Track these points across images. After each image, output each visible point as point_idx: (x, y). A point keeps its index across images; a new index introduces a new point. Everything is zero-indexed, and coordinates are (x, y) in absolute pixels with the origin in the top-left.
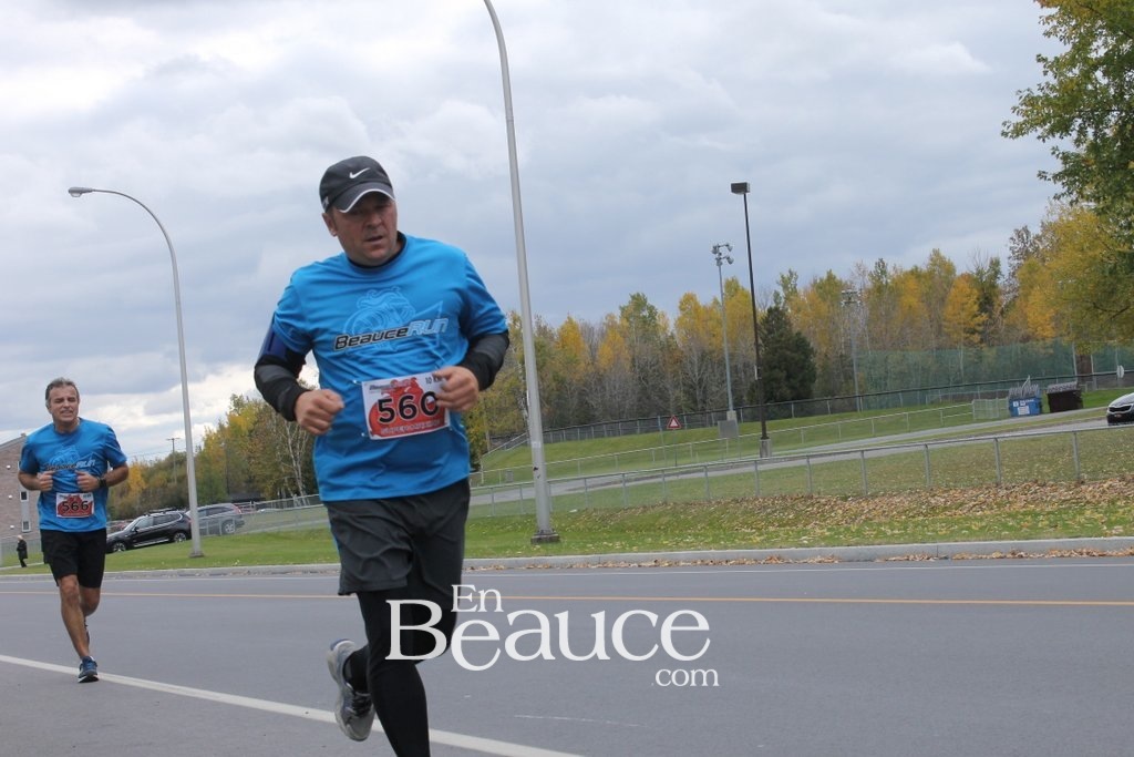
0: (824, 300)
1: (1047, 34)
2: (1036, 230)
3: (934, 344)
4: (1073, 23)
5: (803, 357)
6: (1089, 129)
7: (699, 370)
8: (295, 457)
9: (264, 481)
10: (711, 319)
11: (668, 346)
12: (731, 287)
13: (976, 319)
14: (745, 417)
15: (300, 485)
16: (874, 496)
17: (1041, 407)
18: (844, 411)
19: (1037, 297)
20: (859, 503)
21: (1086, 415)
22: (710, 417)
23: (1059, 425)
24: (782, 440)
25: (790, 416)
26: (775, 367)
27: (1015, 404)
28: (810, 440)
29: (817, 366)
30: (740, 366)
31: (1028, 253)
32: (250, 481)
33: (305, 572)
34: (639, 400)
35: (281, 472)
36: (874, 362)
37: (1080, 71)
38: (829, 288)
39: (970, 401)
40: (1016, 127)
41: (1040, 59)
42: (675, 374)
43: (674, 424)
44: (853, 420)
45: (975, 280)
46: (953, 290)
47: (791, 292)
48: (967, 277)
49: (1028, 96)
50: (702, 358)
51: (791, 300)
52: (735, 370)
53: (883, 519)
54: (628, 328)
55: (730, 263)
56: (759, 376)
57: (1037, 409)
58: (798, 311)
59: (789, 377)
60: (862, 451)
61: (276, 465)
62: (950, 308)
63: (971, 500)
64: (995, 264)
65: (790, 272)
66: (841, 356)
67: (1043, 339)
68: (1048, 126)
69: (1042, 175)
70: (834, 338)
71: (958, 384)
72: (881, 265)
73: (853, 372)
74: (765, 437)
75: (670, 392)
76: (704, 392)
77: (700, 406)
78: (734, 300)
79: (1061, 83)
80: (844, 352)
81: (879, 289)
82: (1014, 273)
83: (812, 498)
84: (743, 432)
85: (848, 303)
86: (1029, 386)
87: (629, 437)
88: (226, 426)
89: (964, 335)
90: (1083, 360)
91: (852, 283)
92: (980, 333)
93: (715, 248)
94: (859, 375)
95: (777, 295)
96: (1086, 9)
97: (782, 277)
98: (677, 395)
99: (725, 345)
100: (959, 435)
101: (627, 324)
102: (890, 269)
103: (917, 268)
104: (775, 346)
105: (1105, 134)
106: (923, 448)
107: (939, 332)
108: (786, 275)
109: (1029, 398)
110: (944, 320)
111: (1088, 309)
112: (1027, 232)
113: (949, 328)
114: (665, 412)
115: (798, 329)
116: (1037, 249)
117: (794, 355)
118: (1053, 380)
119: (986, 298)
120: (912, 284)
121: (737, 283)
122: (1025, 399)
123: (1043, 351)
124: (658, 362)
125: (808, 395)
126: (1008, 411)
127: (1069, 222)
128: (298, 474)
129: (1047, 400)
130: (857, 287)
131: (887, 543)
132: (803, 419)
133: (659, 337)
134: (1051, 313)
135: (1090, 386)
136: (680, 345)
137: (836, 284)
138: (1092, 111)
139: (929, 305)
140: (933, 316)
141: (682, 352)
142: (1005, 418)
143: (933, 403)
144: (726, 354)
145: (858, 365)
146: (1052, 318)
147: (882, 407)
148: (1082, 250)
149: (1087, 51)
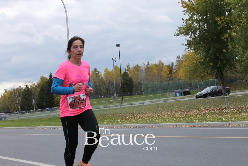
0: (136, 70)
1: (184, 14)
2: (181, 56)
3: (159, 80)
4: (190, 12)
5: (131, 83)
6: (193, 35)
7: (109, 85)
8: (19, 103)
9: (11, 108)
10: (111, 74)
11: (102, 80)
12: (116, 67)
13: (168, 75)
14: (118, 96)
15: (19, 109)
16: (146, 113)
17: (182, 94)
18: (140, 95)
19: (181, 70)
20: (143, 115)
21: (191, 96)
22: (111, 96)
23: (185, 98)
24: (126, 101)
25: (128, 96)
26: (125, 85)
27: (176, 94)
28: (132, 101)
29: (134, 85)
30: (117, 84)
31: (179, 61)
32: (8, 108)
33: (20, 129)
34: (95, 91)
35: (15, 106)
36: (146, 84)
37: (191, 22)
38: (137, 68)
39: (167, 93)
40: (177, 34)
41: (183, 19)
42: (103, 86)
43: (103, 97)
44: (142, 96)
45: (168, 67)
46: (163, 68)
47: (129, 69)
48: (166, 66)
49: (180, 27)
50: (109, 82)
52: (116, 85)
53: (147, 118)
54: (93, 76)
55: (116, 62)
56: (121, 87)
57: (181, 95)
58: (130, 73)
59: (128, 87)
60: (143, 103)
61: (14, 105)
62: (163, 73)
63: (166, 114)
64: (173, 63)
65: (129, 64)
66: (139, 83)
67: (183, 80)
68: (184, 34)
69: (183, 44)
70: (138, 79)
71: (164, 89)
72: (148, 63)
74: (122, 100)
75: (102, 90)
76: (109, 90)
77: (108, 93)
78: (116, 70)
79: (187, 25)
80: (140, 82)
81: (148, 68)
82: (176, 65)
83: (132, 113)
84: (118, 99)
85: (141, 71)
86: (179, 90)
87: (93, 100)
88: (3, 96)
89: (166, 78)
90: (191, 84)
91: (142, 67)
92: (169, 78)
93: (112, 58)
94: (143, 87)
95: (126, 69)
96: (192, 9)
97: (127, 65)
98: (104, 90)
99: (114, 80)
100: (164, 100)
101: (93, 75)
102: (150, 64)
103: (156, 64)
104: (125, 80)
105: (196, 36)
106: (156, 103)
107: (160, 78)
108: (128, 65)
109: (179, 92)
110: (162, 75)
111: (192, 73)
112: (180, 57)
113: (162, 77)
114: (101, 94)
115: (130, 77)
116: (181, 60)
117: (129, 82)
118: (184, 89)
120: (155, 67)
121: (117, 66)
123: (182, 82)
124: (99, 83)
125: (132, 91)
127: (188, 54)
128: (19, 107)
129: (183, 93)
130: (143, 68)
131: (148, 123)
132: (131, 96)
133: (100, 78)
134: (184, 74)
135: (192, 90)
136: (104, 80)
137: (138, 67)
138: (193, 31)
139: (158, 72)
140: (159, 74)
141: (105, 81)
142: (174, 97)
143: (159, 93)
144: (114, 82)
145: (143, 85)
146: (184, 75)
147: (148, 94)
148: (191, 61)
149: (193, 18)
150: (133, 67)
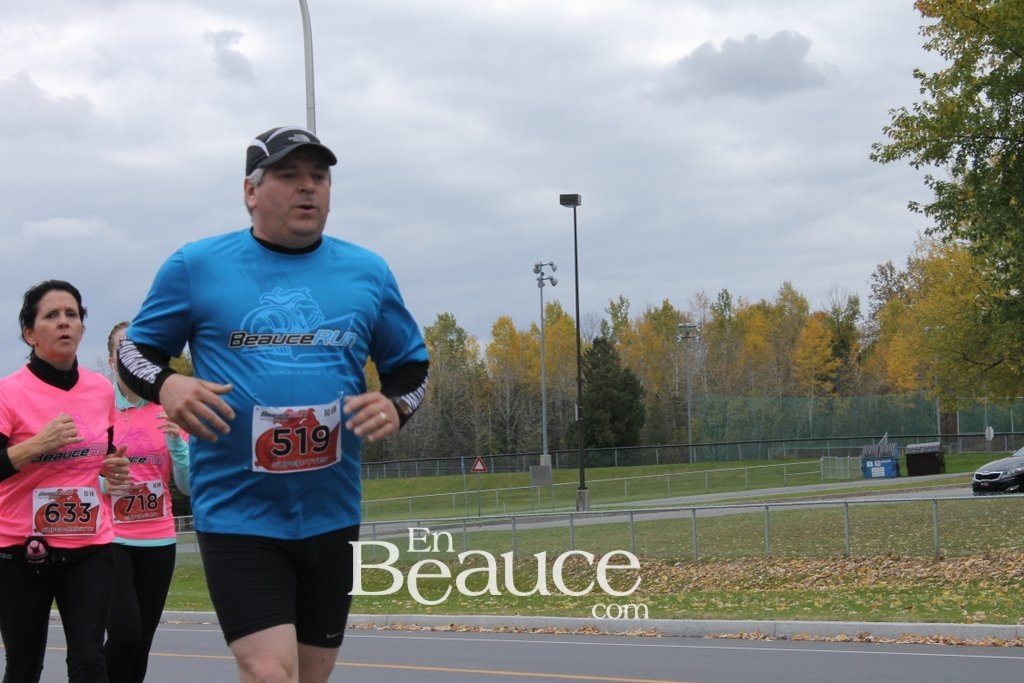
0: (659, 333)
1: (928, 47)
2: (901, 267)
3: (780, 390)
4: (957, 36)
5: (631, 397)
6: (968, 157)
7: (511, 407)
10: (528, 347)
11: (477, 376)
12: (553, 313)
13: (829, 365)
14: (561, 462)
16: (705, 562)
17: (898, 469)
18: (674, 462)
19: (899, 343)
20: (687, 569)
21: (948, 481)
22: (521, 461)
23: (917, 491)
24: (601, 492)
25: (613, 465)
26: (599, 407)
27: (869, 464)
28: (635, 493)
29: (646, 408)
30: (558, 403)
31: (893, 297)
34: (440, 436)
36: (712, 407)
37: (962, 91)
38: (665, 320)
39: (819, 458)
40: (887, 151)
41: (918, 74)
42: (483, 408)
43: (479, 466)
44: (685, 472)
45: (831, 320)
46: (804, 330)
47: (621, 322)
48: (821, 316)
49: (902, 116)
50: (516, 392)
51: (621, 331)
52: (552, 407)
53: (714, 589)
55: (554, 285)
56: (579, 417)
57: (894, 471)
58: (629, 343)
59: (613, 420)
60: (694, 510)
62: (800, 351)
63: (815, 573)
64: (854, 303)
66: (675, 398)
67: (904, 391)
68: (922, 151)
69: (913, 206)
70: (667, 378)
71: (805, 438)
72: (725, 297)
73: (687, 417)
74: (583, 487)
75: (477, 429)
76: (516, 431)
77: (509, 447)
78: (555, 326)
79: (940, 104)
80: (677, 394)
81: (721, 324)
82: (875, 315)
84: (557, 480)
85: (686, 338)
86: (885, 444)
87: (424, 478)
89: (814, 382)
90: (948, 419)
91: (690, 315)
92: (833, 381)
93: (537, 266)
94: (693, 421)
95: (604, 324)
96: (972, 22)
97: (612, 303)
98: (484, 433)
99: (541, 378)
100: (805, 496)
102: (735, 303)
103: (764, 302)
104: (600, 382)
105: (986, 163)
106: (763, 509)
107: (787, 377)
108: (617, 302)
109: (885, 459)
110: (794, 364)
111: (956, 360)
112: (892, 269)
113: (798, 373)
114: (470, 451)
115: (627, 365)
116: (901, 289)
117: (622, 394)
118: (914, 439)
119: (842, 341)
120: (759, 320)
121: (560, 308)
122: (881, 459)
123: (903, 405)
124: (464, 393)
125: (635, 441)
126: (861, 473)
127: (940, 260)
129: (905, 462)
130: (696, 320)
131: (717, 618)
132: (626, 468)
133: (468, 365)
134: (915, 361)
135: (953, 447)
136: (490, 376)
137: (672, 315)
138: (973, 138)
139: (777, 345)
140: (781, 358)
141: (493, 384)
142: (857, 480)
143: (776, 458)
144: (543, 388)
145: (693, 410)
146: (915, 369)
147: (719, 459)
148: (954, 293)
149: (971, 69)
150: (646, 317)
